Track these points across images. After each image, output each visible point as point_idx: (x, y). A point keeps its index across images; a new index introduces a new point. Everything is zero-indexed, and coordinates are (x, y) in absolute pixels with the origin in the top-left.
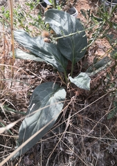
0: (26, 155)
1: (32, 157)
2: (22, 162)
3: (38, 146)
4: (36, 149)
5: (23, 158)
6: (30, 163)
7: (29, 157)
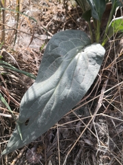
0: (30, 146)
1: (40, 150)
2: (24, 157)
3: (51, 134)
4: (47, 138)
5: (26, 151)
6: (36, 160)
7: (36, 151)
